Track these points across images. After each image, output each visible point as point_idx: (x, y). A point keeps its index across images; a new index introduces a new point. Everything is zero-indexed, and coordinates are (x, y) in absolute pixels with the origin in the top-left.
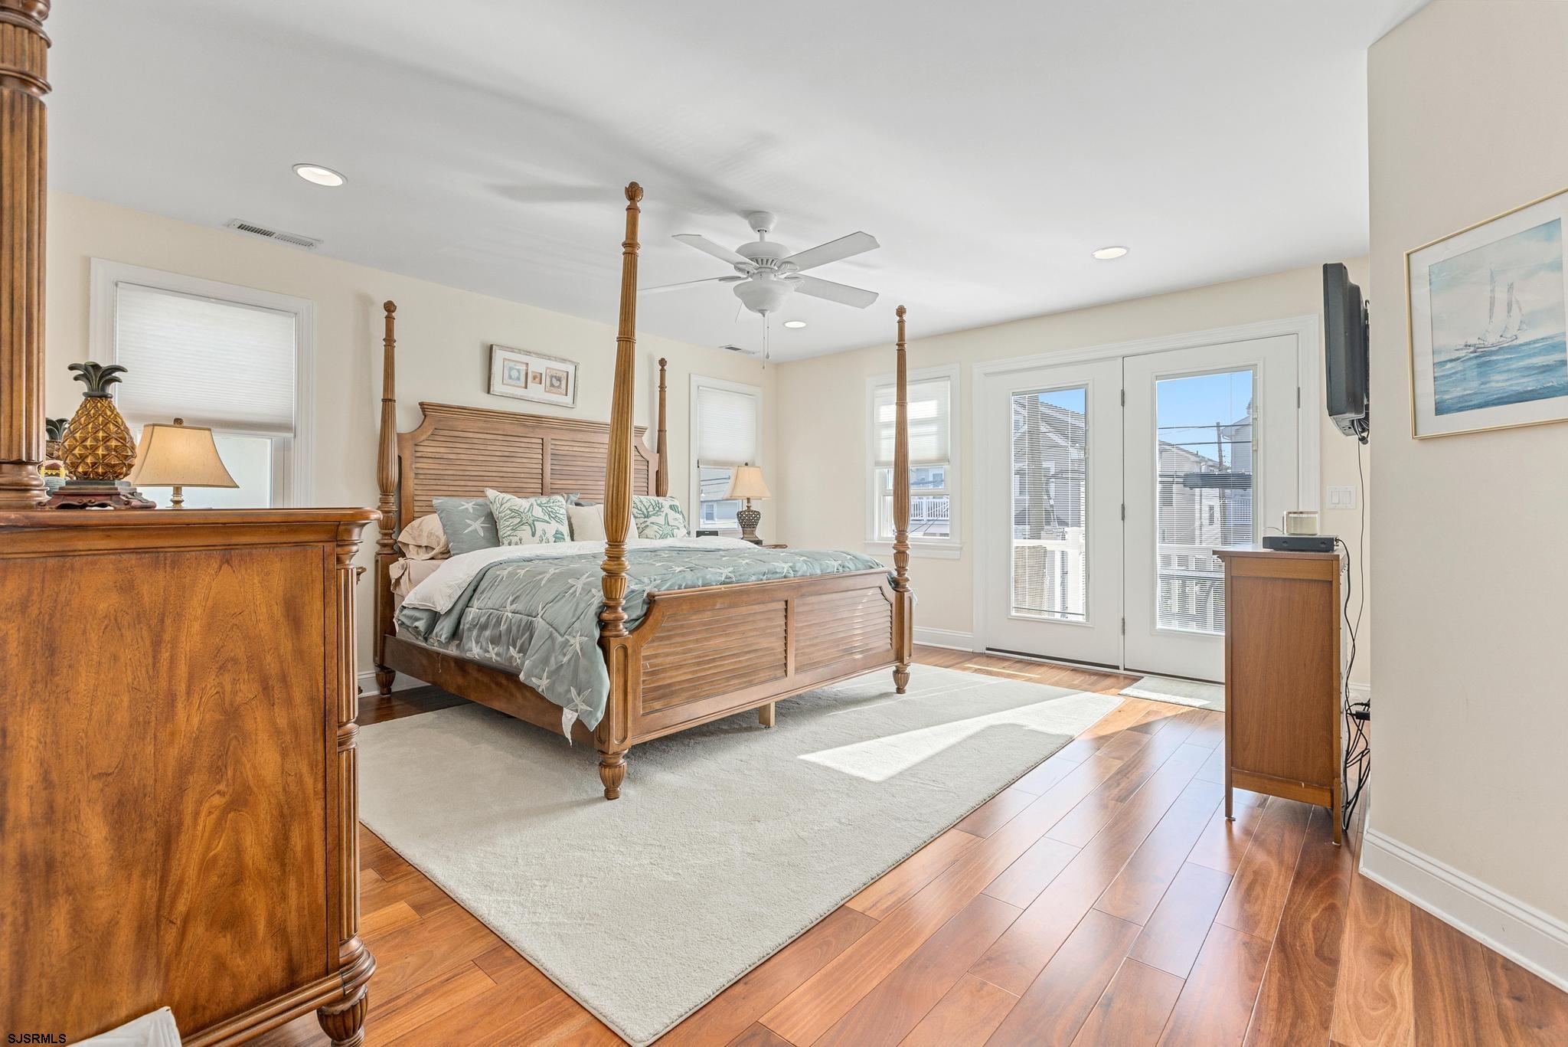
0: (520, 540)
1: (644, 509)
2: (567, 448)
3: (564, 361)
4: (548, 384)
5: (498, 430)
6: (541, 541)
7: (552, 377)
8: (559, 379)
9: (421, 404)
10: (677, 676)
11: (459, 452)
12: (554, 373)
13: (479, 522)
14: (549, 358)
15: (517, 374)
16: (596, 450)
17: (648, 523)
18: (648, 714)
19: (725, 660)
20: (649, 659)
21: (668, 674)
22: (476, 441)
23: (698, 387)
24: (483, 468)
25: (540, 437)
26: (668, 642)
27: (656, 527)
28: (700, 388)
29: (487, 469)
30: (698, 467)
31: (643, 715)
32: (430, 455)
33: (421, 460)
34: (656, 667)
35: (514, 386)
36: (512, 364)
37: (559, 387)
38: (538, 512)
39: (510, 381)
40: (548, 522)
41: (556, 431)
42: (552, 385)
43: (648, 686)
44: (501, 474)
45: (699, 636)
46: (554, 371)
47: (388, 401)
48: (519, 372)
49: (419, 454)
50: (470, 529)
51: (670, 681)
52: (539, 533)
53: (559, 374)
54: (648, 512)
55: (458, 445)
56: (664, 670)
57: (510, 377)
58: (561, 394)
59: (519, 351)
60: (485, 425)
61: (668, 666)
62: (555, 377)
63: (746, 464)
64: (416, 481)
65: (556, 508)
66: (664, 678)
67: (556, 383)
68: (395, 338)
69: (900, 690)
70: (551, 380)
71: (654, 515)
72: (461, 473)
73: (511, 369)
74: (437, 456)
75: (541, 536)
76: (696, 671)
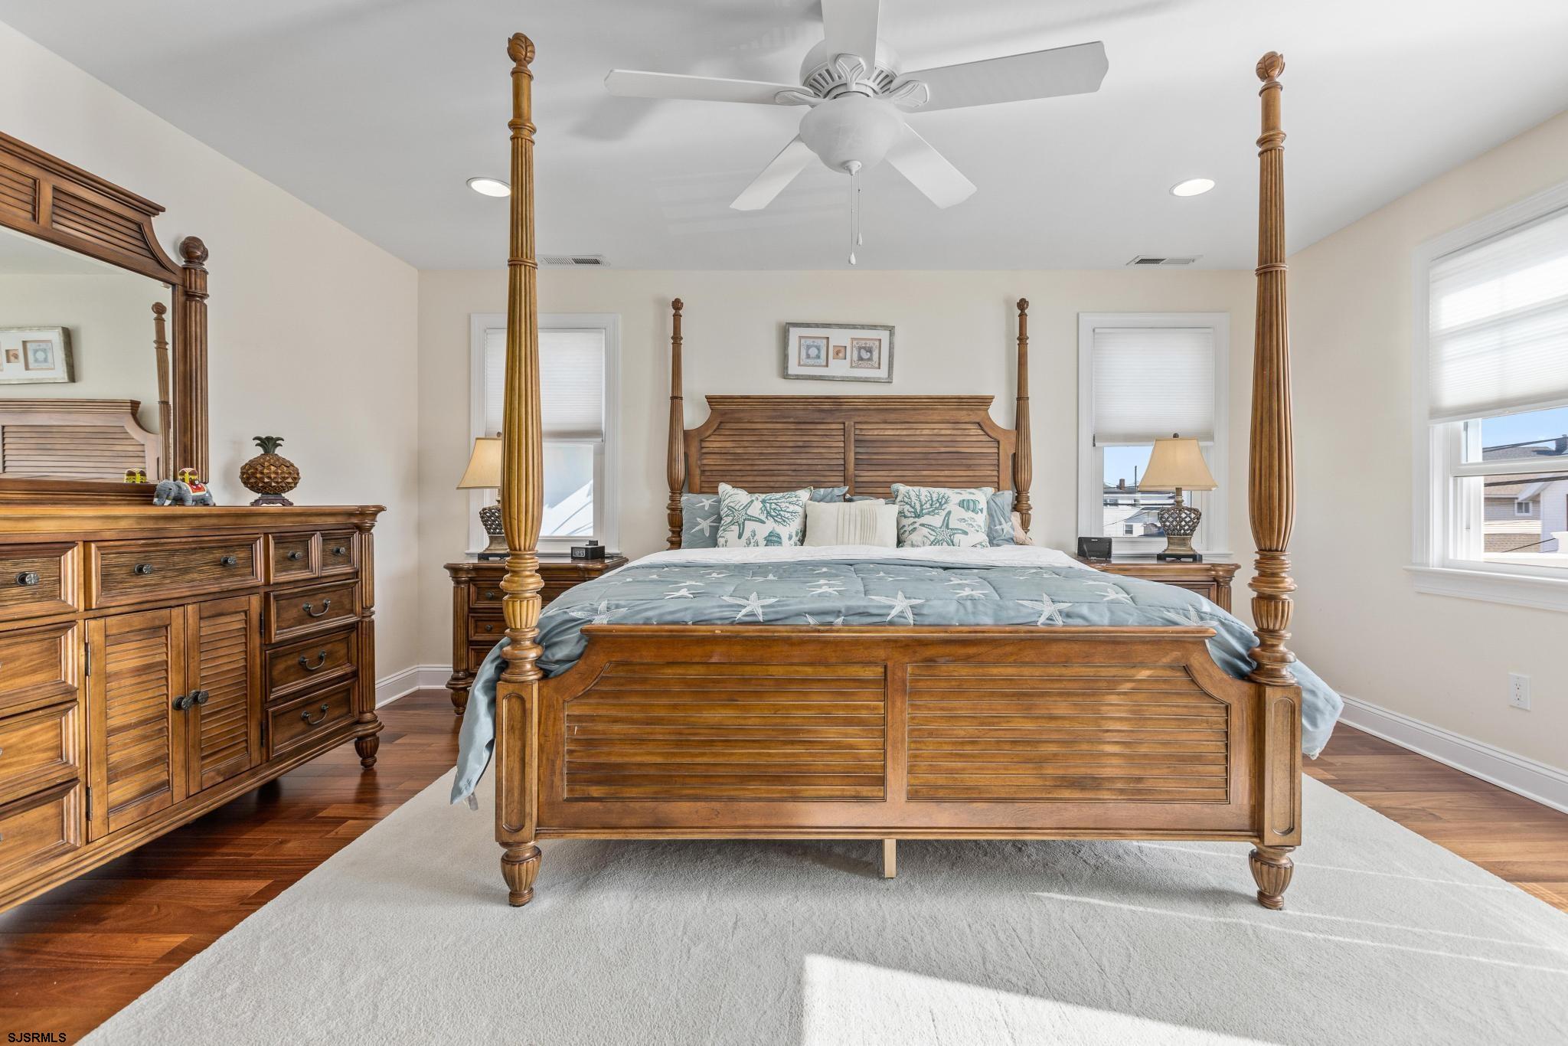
0: (726, 542)
1: (918, 507)
2: (876, 432)
3: (874, 327)
4: (855, 357)
5: (789, 417)
6: (749, 544)
7: (860, 348)
8: (870, 350)
9: (707, 397)
10: (635, 754)
11: (747, 445)
12: (862, 344)
13: (708, 521)
14: (854, 327)
15: (816, 351)
16: (918, 432)
17: (916, 525)
18: (577, 800)
19: (735, 747)
20: (582, 722)
21: (616, 749)
22: (765, 432)
23: (1094, 330)
24: (774, 462)
25: (840, 421)
26: (615, 702)
27: (925, 531)
28: (1097, 330)
29: (778, 462)
30: (1094, 445)
31: (568, 800)
32: (716, 450)
33: (708, 456)
34: (594, 734)
35: (813, 366)
36: (809, 342)
37: (870, 359)
38: (756, 510)
39: (808, 360)
40: (763, 522)
41: (862, 413)
42: (861, 359)
43: (579, 760)
44: (793, 467)
45: (676, 701)
46: (864, 342)
47: (676, 399)
48: (819, 350)
49: (704, 450)
50: (697, 528)
51: (619, 760)
52: (747, 534)
53: (869, 344)
54: (922, 510)
55: (745, 438)
56: (610, 742)
57: (808, 356)
58: (873, 367)
59: (817, 326)
60: (775, 414)
61: (618, 737)
62: (864, 348)
63: (1176, 436)
64: (703, 478)
65: (783, 505)
66: (609, 754)
67: (865, 355)
68: (682, 335)
69: (1265, 899)
70: (859, 352)
71: (928, 513)
72: (749, 468)
73: (808, 347)
74: (723, 451)
75: (749, 539)
76: (674, 754)
